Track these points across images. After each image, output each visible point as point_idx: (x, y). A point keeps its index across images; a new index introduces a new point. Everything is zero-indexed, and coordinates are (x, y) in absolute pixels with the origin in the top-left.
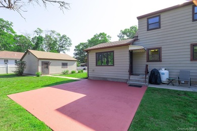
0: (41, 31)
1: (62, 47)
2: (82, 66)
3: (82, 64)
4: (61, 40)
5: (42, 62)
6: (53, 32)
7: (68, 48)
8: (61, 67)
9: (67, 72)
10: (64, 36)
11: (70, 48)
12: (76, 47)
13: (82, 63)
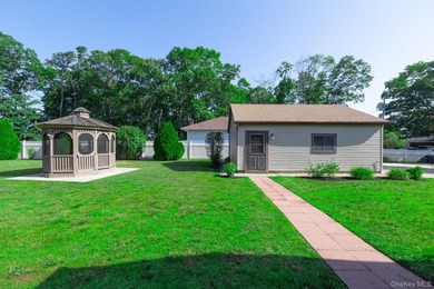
0: (288, 66)
1: (338, 92)
2: (415, 146)
3: (413, 140)
4: (335, 74)
5: (247, 132)
6: (315, 60)
7: (358, 92)
8: (308, 149)
9: (331, 169)
10: (345, 62)
11: (365, 91)
12: (388, 85)
13: (415, 135)
